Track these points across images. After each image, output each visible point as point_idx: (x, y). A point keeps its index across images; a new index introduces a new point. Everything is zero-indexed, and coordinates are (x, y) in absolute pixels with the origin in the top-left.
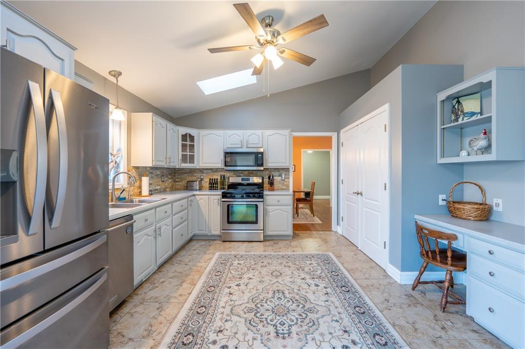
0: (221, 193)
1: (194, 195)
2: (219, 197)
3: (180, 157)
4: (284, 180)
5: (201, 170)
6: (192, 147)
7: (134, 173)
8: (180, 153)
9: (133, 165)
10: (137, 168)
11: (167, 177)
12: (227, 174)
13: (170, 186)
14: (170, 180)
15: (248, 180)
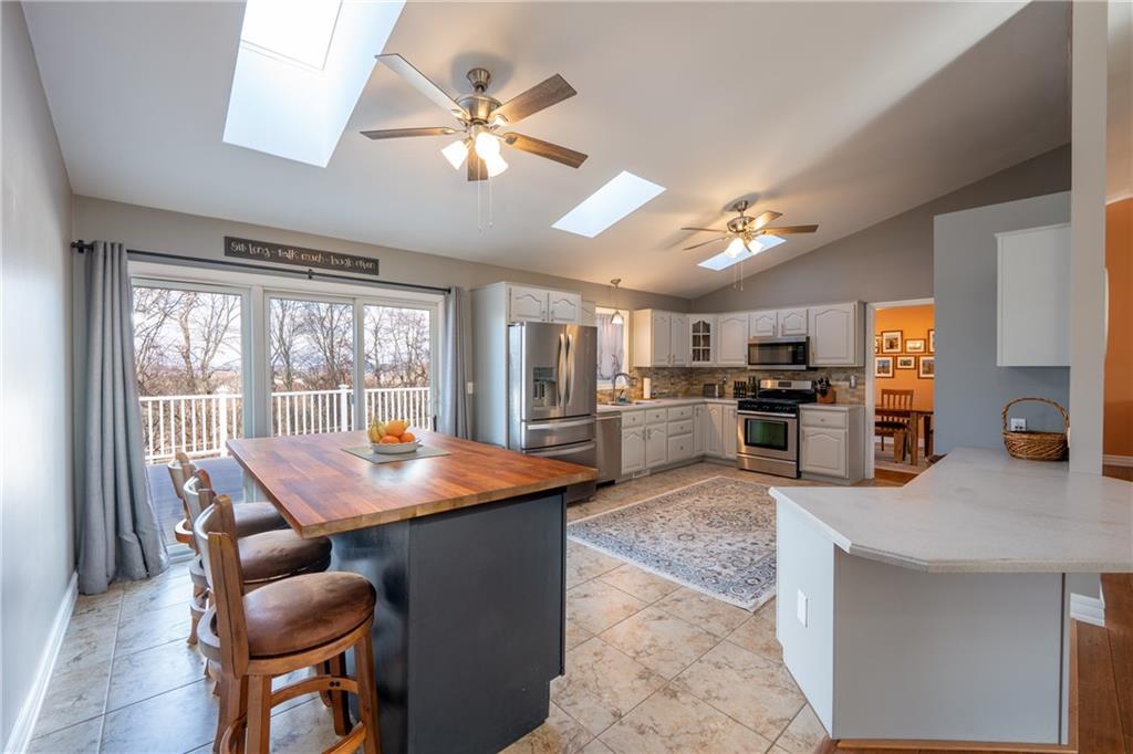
0: (736, 402)
1: (706, 403)
2: (736, 407)
3: (691, 352)
4: (855, 388)
5: (724, 370)
6: (707, 338)
7: (635, 374)
8: (691, 348)
9: (635, 365)
10: (639, 369)
11: (679, 377)
12: (759, 376)
13: (684, 389)
14: (684, 383)
15: (790, 385)
